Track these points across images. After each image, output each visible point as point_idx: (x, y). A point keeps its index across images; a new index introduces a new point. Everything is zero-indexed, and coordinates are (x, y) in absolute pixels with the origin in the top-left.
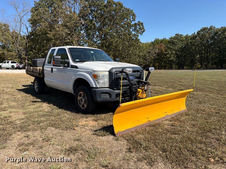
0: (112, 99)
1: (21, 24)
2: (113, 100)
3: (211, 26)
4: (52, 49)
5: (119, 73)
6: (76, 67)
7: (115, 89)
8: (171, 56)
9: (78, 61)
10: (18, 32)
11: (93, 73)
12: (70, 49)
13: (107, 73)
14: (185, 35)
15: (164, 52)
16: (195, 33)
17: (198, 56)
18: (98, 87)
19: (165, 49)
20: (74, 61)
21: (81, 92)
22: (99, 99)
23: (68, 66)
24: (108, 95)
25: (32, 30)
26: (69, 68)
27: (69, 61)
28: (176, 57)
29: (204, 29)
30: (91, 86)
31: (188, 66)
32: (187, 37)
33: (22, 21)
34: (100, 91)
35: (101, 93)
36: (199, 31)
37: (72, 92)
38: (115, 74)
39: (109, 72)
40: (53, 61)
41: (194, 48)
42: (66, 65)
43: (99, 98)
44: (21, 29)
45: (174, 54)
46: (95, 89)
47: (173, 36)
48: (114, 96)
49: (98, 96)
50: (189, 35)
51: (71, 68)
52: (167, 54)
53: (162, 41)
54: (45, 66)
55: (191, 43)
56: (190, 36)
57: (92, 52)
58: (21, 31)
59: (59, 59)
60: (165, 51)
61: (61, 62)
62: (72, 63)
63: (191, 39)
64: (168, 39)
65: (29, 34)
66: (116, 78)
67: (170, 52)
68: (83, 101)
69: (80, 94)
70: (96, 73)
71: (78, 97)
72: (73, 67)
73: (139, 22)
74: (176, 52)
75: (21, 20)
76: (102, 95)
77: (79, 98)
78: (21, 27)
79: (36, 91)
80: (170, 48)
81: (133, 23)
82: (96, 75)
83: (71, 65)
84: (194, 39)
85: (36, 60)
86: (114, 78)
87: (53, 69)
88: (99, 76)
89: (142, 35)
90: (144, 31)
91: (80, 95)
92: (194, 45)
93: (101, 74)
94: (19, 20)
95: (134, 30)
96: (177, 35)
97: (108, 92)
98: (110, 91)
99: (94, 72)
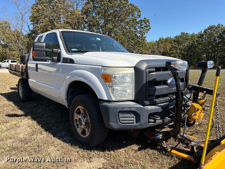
0: (141, 125)
1: (22, 23)
2: (144, 127)
3: (219, 24)
4: (39, 36)
5: (153, 72)
6: (72, 61)
7: (147, 102)
8: (176, 56)
9: (75, 52)
10: (20, 30)
11: (103, 71)
12: (63, 32)
13: (131, 72)
14: (191, 34)
16: (201, 31)
17: (205, 55)
18: (114, 99)
20: (69, 51)
21: (79, 107)
22: (114, 125)
23: (58, 60)
24: (132, 115)
25: (33, 28)
26: (60, 63)
27: (59, 50)
28: (182, 56)
29: (211, 27)
30: (99, 97)
31: (194, 65)
32: (193, 36)
33: (24, 19)
34: (117, 108)
35: (120, 112)
36: (206, 29)
37: (65, 103)
38: (146, 72)
39: (135, 70)
40: (33, 50)
41: (200, 46)
42: (54, 58)
43: (113, 122)
44: (22, 27)
46: (106, 104)
47: (178, 35)
48: (144, 118)
49: (112, 118)
50: (195, 33)
51: (63, 62)
53: (166, 40)
54: (28, 62)
55: (197, 41)
56: (196, 35)
57: (98, 39)
58: (23, 29)
59: (43, 47)
60: (170, 50)
61: (46, 52)
62: (65, 54)
63: (198, 37)
64: (173, 38)
65: (31, 32)
66: (149, 81)
67: (175, 51)
68: (84, 123)
69: (79, 109)
70: (108, 72)
71: (75, 114)
72: (66, 60)
73: (145, 18)
74: (181, 51)
75: (22, 18)
76: (121, 115)
77: (77, 117)
78: (22, 25)
79: (20, 98)
80: (175, 47)
81: (138, 20)
82: (110, 75)
83: (64, 58)
84: (201, 37)
85: (24, 56)
86: (145, 82)
87: (38, 65)
88: (115, 77)
89: (147, 33)
90: (150, 28)
91: (79, 112)
92: (201, 44)
93: (118, 73)
94: (21, 18)
95: (140, 27)
96: (183, 33)
97: (134, 109)
98: (137, 108)
99: (105, 69)
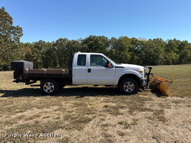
3: (65, 38)
6: (122, 67)
8: (38, 58)
11: (139, 70)
14: (47, 42)
15: (31, 54)
16: (54, 41)
19: (32, 52)
21: (128, 82)
26: (114, 68)
29: (60, 40)
30: (139, 77)
32: (49, 43)
36: (58, 40)
45: (40, 56)
46: (141, 79)
51: (116, 68)
52: (34, 57)
54: (74, 68)
56: (51, 43)
60: (33, 54)
64: (32, 43)
67: (36, 55)
72: (118, 67)
74: (42, 55)
80: (36, 51)
83: (116, 66)
91: (127, 84)
